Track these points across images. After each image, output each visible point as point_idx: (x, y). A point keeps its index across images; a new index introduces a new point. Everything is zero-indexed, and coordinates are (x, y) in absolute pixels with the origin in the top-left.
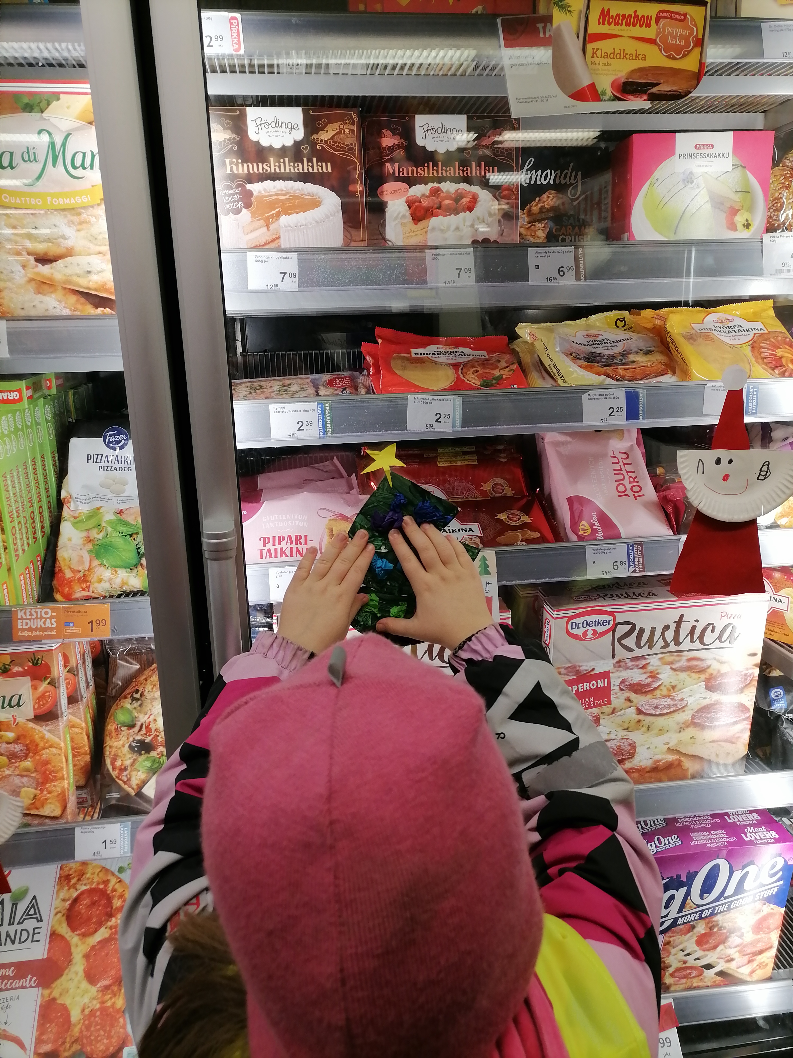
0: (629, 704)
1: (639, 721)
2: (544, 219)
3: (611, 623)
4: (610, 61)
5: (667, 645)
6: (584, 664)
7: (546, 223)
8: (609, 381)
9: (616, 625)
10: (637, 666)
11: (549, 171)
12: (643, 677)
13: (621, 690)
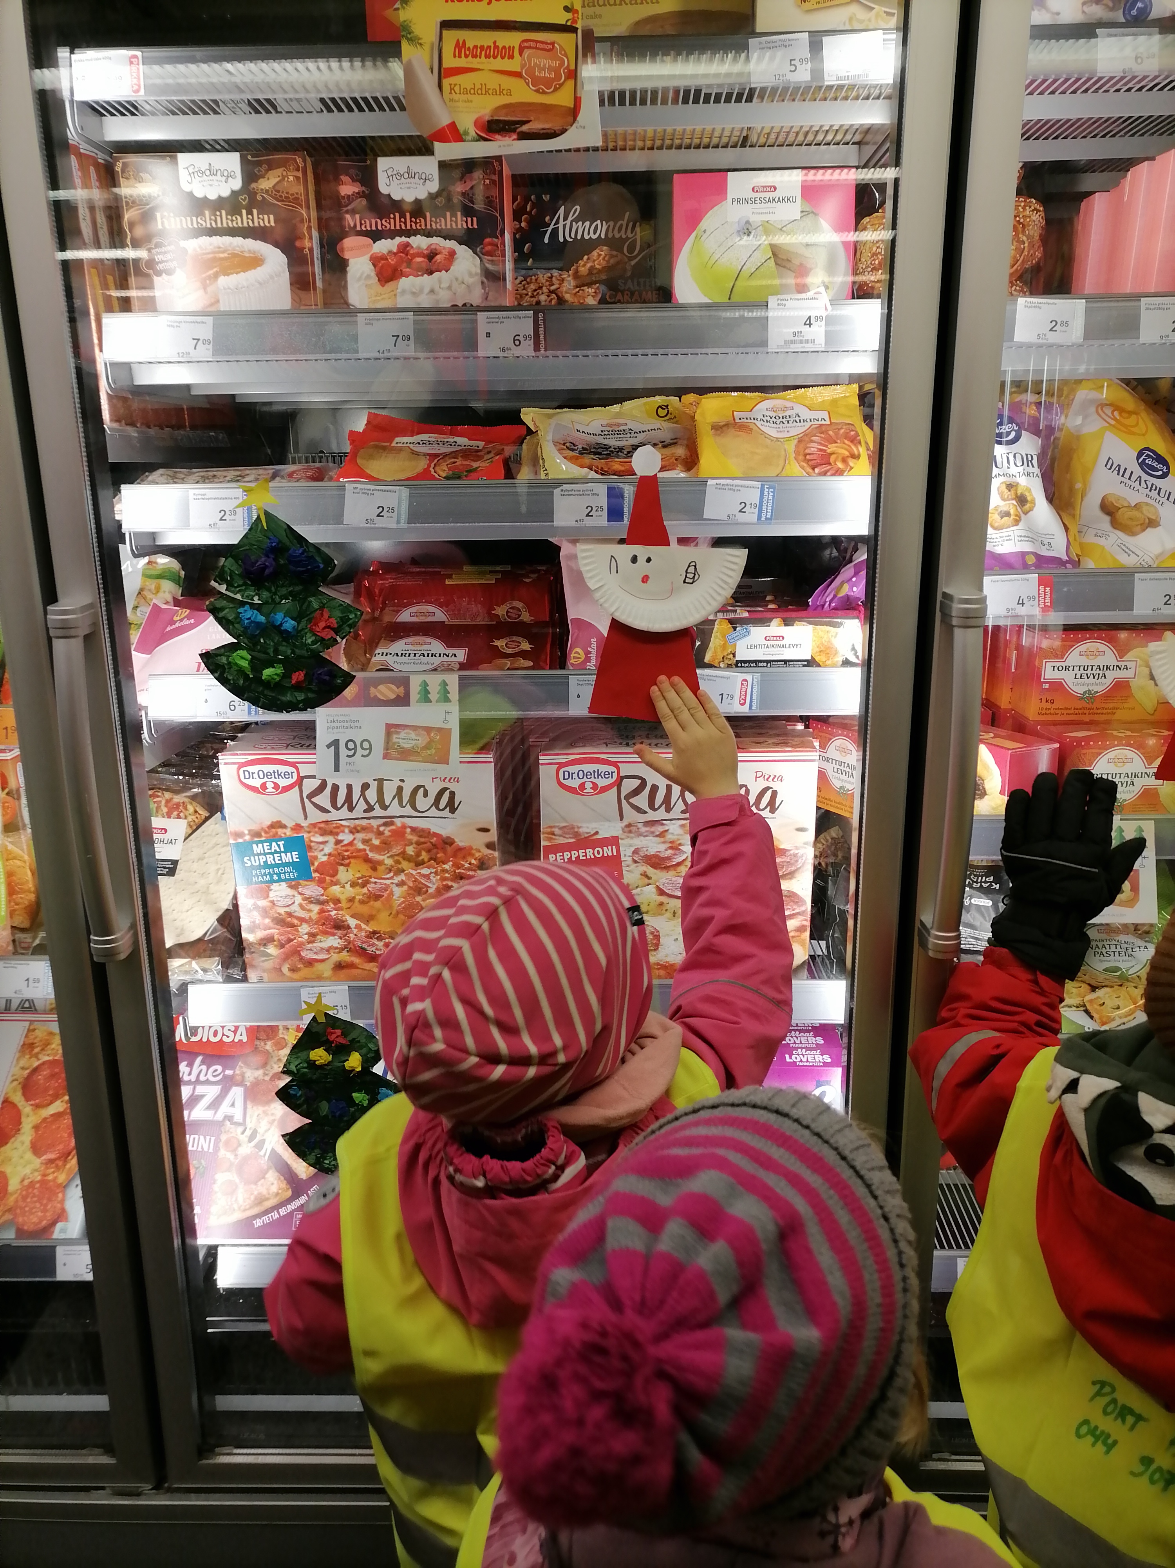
0: (647, 881)
1: (661, 904)
2: (595, 283)
3: (615, 775)
4: (469, 97)
6: (584, 825)
7: (598, 288)
8: (592, 475)
9: (621, 779)
10: (653, 833)
11: (599, 222)
12: (662, 847)
13: (635, 862)
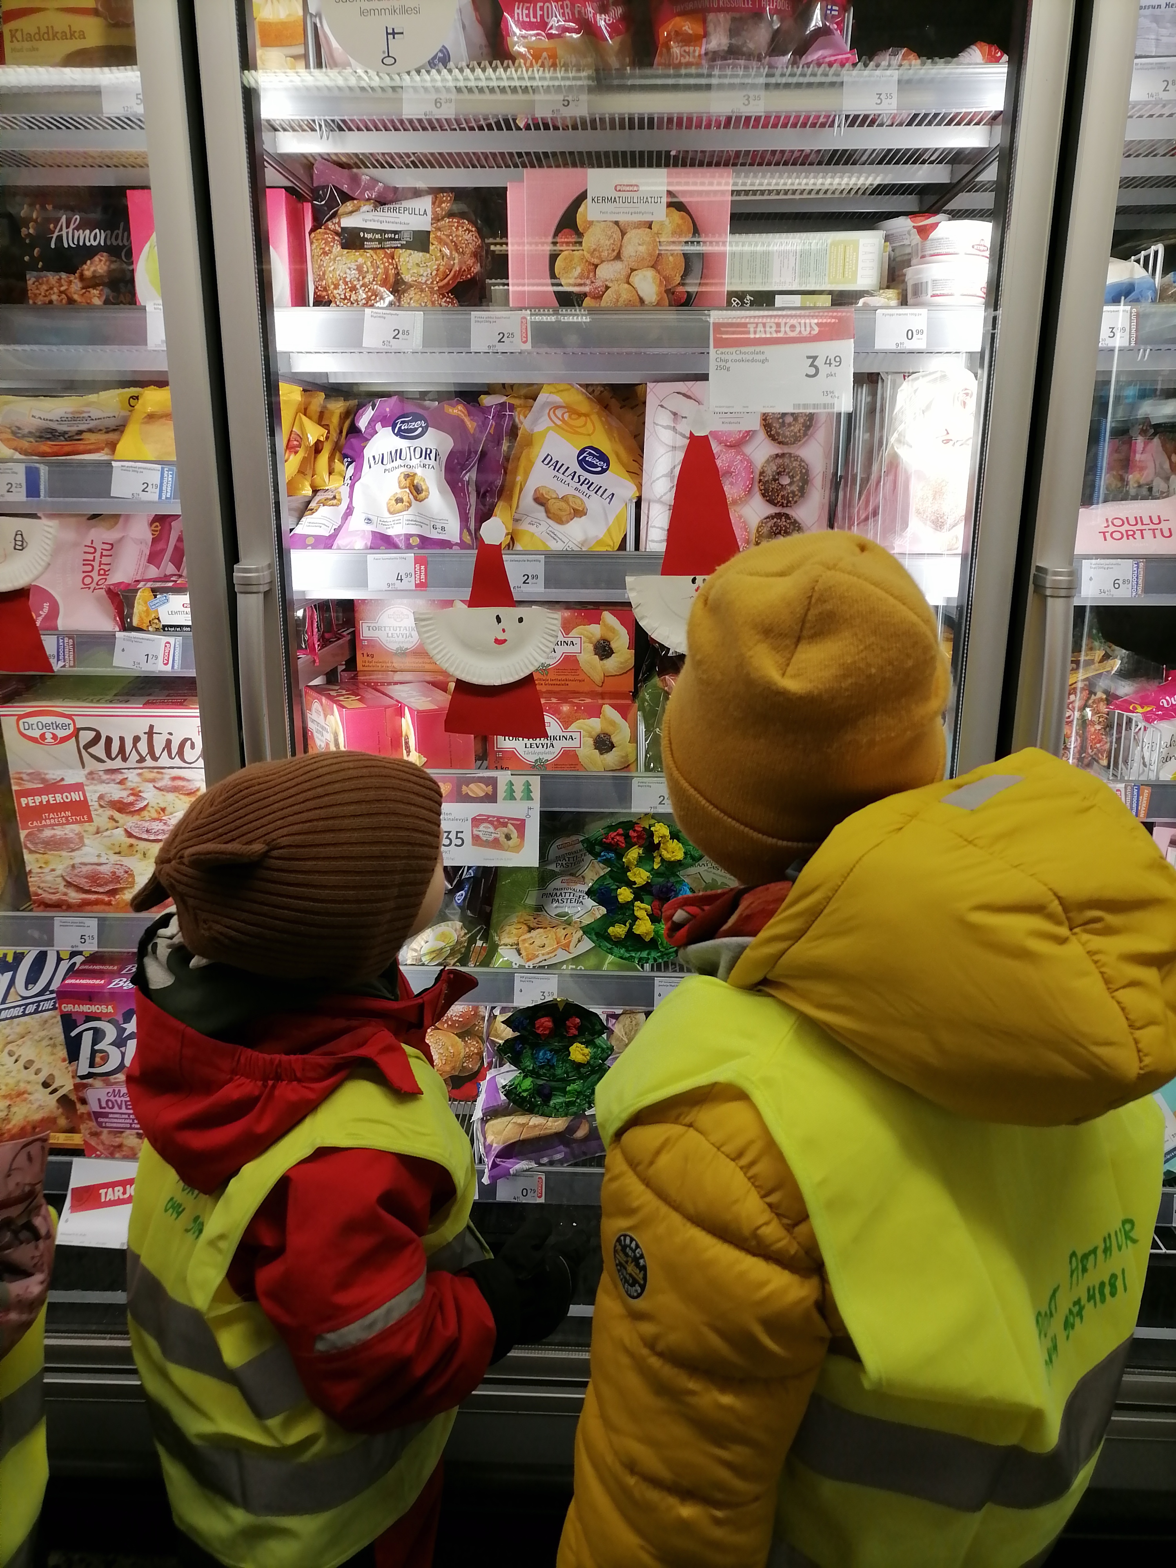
0: (115, 824)
1: (131, 846)
2: (99, 285)
3: (72, 727)
5: (142, 760)
6: (50, 772)
7: (102, 290)
9: (77, 731)
10: (114, 780)
11: (97, 231)
12: (124, 794)
13: (101, 806)
